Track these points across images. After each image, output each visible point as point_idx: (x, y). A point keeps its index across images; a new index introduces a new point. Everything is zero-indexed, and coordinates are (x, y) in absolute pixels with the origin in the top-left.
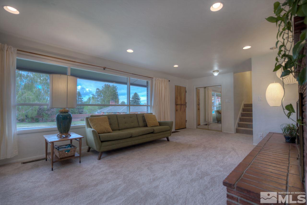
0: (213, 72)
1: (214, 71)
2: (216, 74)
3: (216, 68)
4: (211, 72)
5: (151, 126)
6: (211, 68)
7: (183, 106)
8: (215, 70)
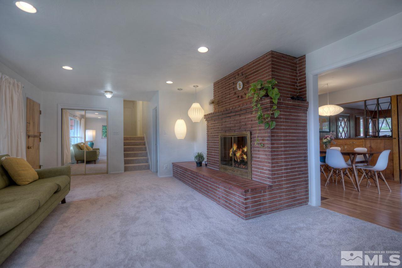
0: (104, 92)
1: (106, 92)
2: (109, 96)
3: (109, 88)
4: (102, 92)
5: (29, 183)
6: (102, 86)
7: (36, 138)
8: (108, 90)
